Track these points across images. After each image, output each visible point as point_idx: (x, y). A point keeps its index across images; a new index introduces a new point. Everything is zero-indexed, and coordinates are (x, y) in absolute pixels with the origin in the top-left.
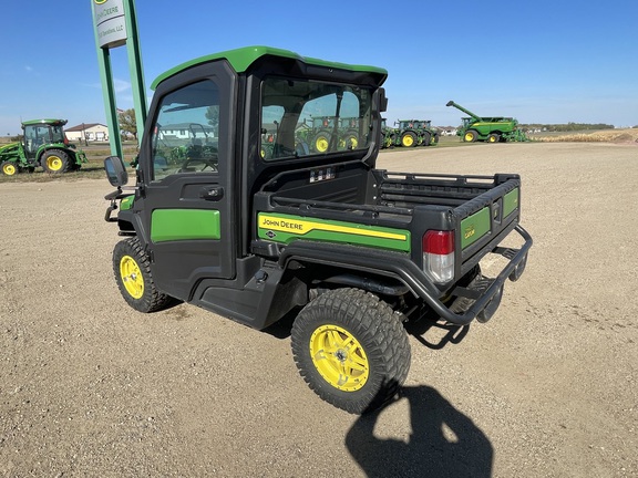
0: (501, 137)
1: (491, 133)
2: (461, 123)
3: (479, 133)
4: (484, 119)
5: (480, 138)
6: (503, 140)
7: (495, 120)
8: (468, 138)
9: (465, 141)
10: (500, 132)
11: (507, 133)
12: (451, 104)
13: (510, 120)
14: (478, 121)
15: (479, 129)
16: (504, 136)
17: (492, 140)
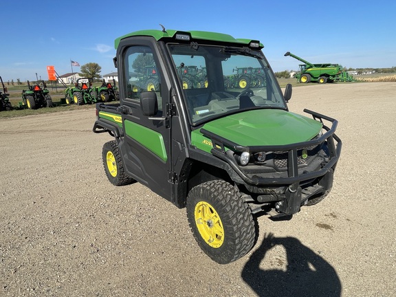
0: (329, 79)
1: (321, 76)
2: (298, 69)
3: (312, 76)
4: (316, 66)
5: (313, 79)
6: (330, 81)
7: (324, 66)
8: (304, 80)
9: (301, 82)
10: (328, 76)
11: (334, 76)
12: (288, 54)
13: (335, 66)
14: (311, 67)
15: (312, 73)
16: (331, 78)
17: (321, 81)
